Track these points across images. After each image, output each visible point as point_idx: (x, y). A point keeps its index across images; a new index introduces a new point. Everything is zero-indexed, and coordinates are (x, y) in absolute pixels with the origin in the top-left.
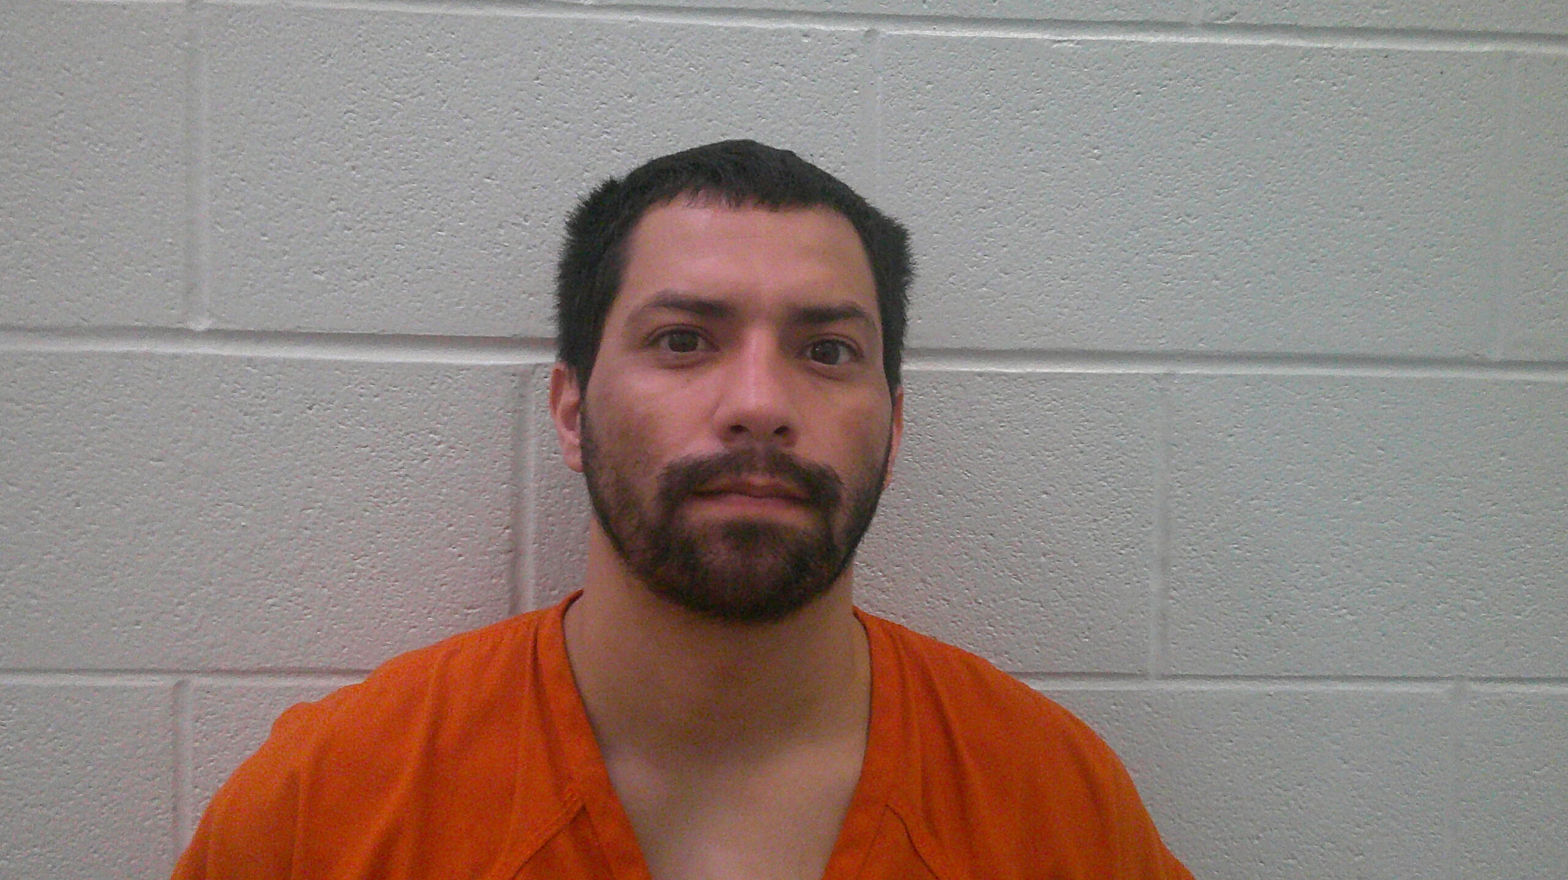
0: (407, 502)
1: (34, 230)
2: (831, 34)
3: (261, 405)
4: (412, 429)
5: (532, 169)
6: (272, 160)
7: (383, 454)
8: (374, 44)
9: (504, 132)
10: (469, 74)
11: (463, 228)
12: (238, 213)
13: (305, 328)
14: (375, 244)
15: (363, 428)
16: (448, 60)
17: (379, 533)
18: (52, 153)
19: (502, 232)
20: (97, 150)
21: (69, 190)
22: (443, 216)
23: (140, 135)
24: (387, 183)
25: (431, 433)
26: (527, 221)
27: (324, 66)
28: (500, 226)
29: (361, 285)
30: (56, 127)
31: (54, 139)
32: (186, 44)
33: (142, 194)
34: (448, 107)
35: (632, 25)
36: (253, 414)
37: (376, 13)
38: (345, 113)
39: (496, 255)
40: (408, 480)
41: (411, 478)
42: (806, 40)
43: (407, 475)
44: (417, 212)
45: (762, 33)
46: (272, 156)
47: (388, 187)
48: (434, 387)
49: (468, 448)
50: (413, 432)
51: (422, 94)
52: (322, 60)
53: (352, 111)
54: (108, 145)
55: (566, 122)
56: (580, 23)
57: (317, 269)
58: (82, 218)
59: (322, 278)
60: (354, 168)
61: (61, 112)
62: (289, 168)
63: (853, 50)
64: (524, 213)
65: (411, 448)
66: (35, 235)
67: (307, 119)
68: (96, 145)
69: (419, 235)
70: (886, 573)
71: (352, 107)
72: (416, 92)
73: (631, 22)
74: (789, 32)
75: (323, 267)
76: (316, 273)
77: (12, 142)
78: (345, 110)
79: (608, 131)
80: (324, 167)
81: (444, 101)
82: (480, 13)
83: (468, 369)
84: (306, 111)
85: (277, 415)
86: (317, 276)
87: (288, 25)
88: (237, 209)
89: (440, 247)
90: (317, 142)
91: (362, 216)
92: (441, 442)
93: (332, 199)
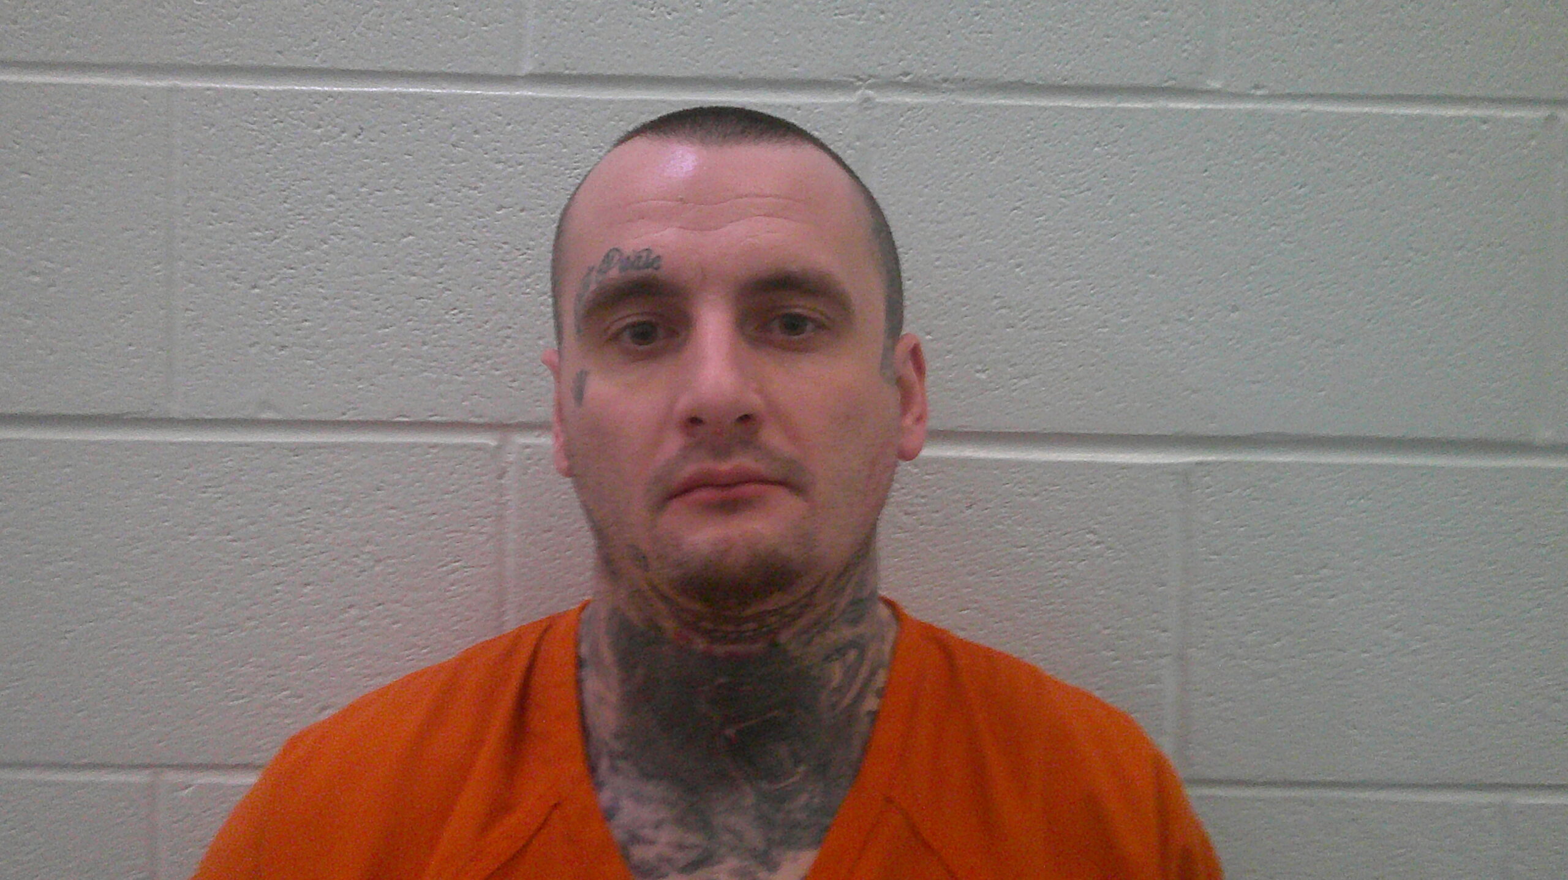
2: (1511, 121)
3: (918, 505)
5: (1197, 263)
6: (938, 259)
8: (1042, 140)
9: (1170, 227)
10: (1136, 168)
11: (1126, 324)
13: (966, 427)
14: (1037, 341)
16: (1116, 154)
19: (1165, 328)
22: (1106, 313)
24: (1050, 280)
25: (1089, 533)
26: (1190, 316)
27: (992, 163)
32: (858, 143)
35: (1304, 115)
36: (914, 513)
37: (1045, 109)
38: (1012, 211)
42: (1485, 127)
44: (1079, 310)
45: (1441, 119)
46: (938, 255)
47: (1052, 284)
50: (1071, 532)
51: (1089, 190)
52: (989, 157)
53: (1018, 208)
55: (1234, 215)
56: (1252, 113)
57: (979, 367)
59: (983, 376)
60: (1018, 266)
62: (955, 267)
63: (1533, 137)
64: (1189, 308)
65: (1069, 549)
67: (974, 217)
69: (1082, 332)
71: (1018, 204)
72: (1082, 188)
73: (1303, 111)
74: (1467, 118)
75: (985, 365)
76: (978, 371)
78: (1011, 207)
79: (1277, 222)
80: (988, 265)
81: (1111, 196)
82: (1149, 105)
84: (972, 209)
85: (937, 515)
87: (958, 123)
90: (982, 240)
91: (1025, 314)
92: (1098, 543)
93: (996, 297)
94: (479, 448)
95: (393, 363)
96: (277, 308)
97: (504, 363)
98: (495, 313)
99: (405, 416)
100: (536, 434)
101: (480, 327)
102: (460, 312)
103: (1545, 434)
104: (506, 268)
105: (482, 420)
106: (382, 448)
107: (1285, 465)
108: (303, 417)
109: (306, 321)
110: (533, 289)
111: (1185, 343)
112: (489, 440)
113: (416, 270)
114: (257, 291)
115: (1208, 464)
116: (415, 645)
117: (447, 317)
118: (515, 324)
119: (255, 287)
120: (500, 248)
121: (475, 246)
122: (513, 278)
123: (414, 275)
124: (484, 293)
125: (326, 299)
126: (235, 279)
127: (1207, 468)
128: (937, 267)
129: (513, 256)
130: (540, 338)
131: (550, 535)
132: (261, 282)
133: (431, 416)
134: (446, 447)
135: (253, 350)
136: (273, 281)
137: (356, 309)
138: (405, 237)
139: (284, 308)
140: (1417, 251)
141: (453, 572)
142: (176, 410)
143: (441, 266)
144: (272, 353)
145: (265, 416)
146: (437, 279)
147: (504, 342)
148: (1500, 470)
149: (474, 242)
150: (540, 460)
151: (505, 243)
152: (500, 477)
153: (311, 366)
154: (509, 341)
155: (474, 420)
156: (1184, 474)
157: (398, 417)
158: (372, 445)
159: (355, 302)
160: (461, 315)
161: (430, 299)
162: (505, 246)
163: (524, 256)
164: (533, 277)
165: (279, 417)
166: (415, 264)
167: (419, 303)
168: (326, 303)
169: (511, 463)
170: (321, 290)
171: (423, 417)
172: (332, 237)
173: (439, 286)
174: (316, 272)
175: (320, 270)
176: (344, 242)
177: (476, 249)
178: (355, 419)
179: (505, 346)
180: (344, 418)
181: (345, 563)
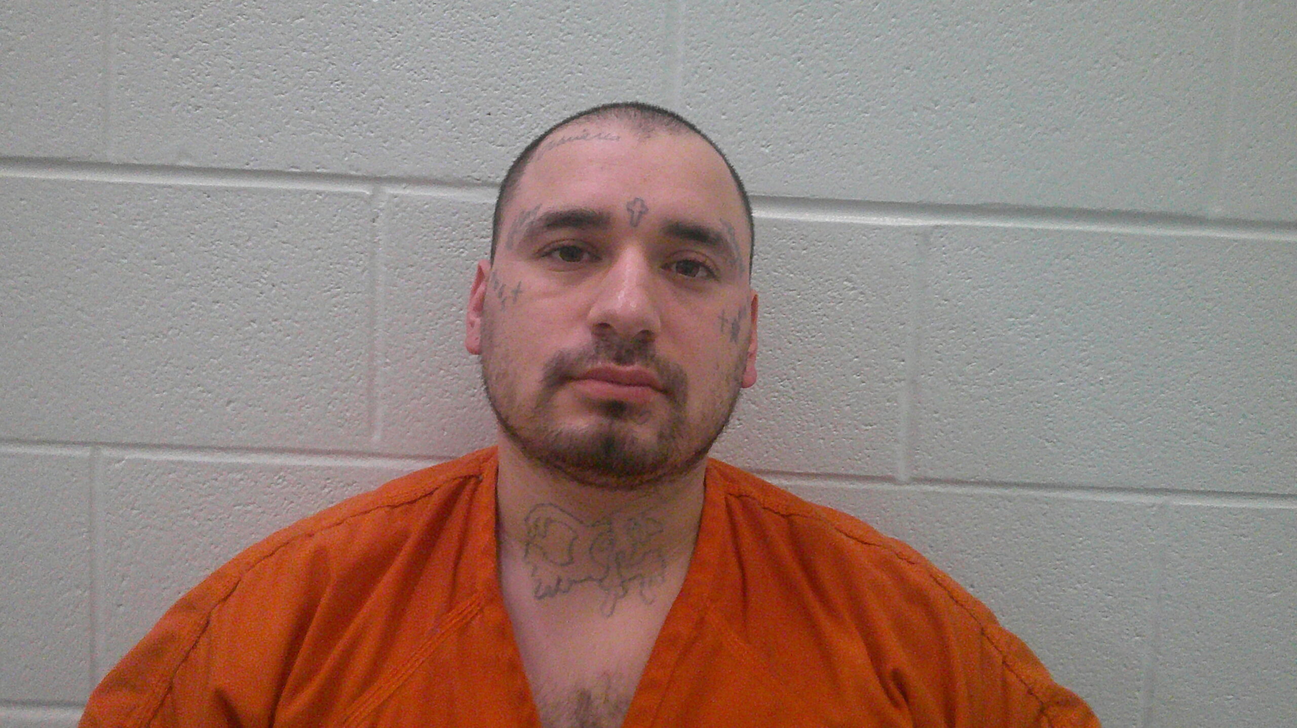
0: (822, 337)
1: (542, 106)
4: (830, 277)
5: (944, 61)
6: (734, 52)
7: (806, 297)
9: (924, 30)
11: (884, 110)
12: (704, 95)
14: (811, 122)
15: (791, 275)
17: (799, 361)
18: (558, 42)
19: (915, 114)
20: (595, 40)
21: (571, 73)
22: (868, 101)
23: (630, 29)
24: (825, 72)
25: (846, 280)
26: (936, 105)
28: (915, 110)
29: (798, 157)
30: (563, 21)
31: (561, 30)
33: (630, 78)
34: (880, 8)
38: (795, 14)
39: (909, 134)
40: (825, 319)
41: (827, 317)
43: (825, 315)
44: (846, 98)
46: (734, 48)
47: (825, 76)
48: (850, 243)
49: (874, 294)
50: (832, 280)
53: (801, 11)
54: (605, 36)
55: (976, 22)
57: (764, 143)
58: (581, 97)
60: (799, 59)
61: (568, 8)
62: (747, 59)
64: (936, 98)
65: (829, 293)
66: (543, 109)
67: (764, 18)
68: (594, 37)
69: (848, 116)
70: (1215, 409)
71: (800, 8)
75: (768, 142)
76: (763, 146)
77: (528, 32)
79: (1010, 30)
80: (775, 58)
83: (880, 229)
84: (763, 11)
86: (763, 149)
88: (704, 92)
89: (864, 126)
90: (770, 37)
91: (803, 99)
92: (853, 289)
93: (779, 85)
94: (355, 196)
95: (287, 123)
96: (194, 74)
97: (378, 127)
98: (370, 85)
99: (297, 168)
100: (404, 186)
101: (358, 96)
102: (343, 83)
103: (1216, 211)
104: (380, 47)
105: (359, 174)
106: (279, 193)
107: (1006, 230)
108: (214, 165)
109: (217, 86)
110: (402, 66)
111: (931, 128)
112: (365, 190)
113: (307, 46)
114: (178, 59)
115: (944, 227)
116: (303, 354)
117: (332, 86)
118: (387, 94)
119: (175, 56)
120: (375, 31)
121: (355, 28)
122: (385, 56)
123: (304, 50)
124: (363, 68)
125: (232, 68)
126: (160, 50)
127: (942, 231)
128: (733, 59)
129: (386, 38)
130: (407, 107)
131: (411, 269)
132: (180, 53)
133: (318, 168)
134: (328, 195)
135: (174, 109)
136: (190, 52)
137: (258, 78)
138: (298, 19)
139: (199, 75)
140: (1121, 57)
141: (335, 296)
142: (112, 156)
143: (327, 44)
144: (188, 111)
145: (184, 163)
146: (324, 54)
147: (378, 109)
148: (1179, 239)
149: (355, 25)
150: (406, 207)
151: (380, 27)
152: (374, 221)
153: (220, 124)
154: (381, 108)
155: (353, 173)
156: (925, 234)
157: (292, 167)
158: (270, 191)
159: (257, 72)
160: (343, 86)
161: (317, 71)
162: (380, 30)
163: (395, 38)
164: (402, 57)
165: (195, 165)
166: (307, 42)
167: (308, 74)
168: (233, 72)
169: (381, 210)
170: (230, 61)
171: (312, 168)
172: (239, 17)
173: (325, 60)
174: (225, 46)
175: (228, 44)
176: (249, 21)
177: (356, 31)
178: (257, 168)
179: (379, 112)
180: (247, 167)
181: (247, 286)
